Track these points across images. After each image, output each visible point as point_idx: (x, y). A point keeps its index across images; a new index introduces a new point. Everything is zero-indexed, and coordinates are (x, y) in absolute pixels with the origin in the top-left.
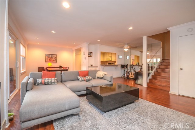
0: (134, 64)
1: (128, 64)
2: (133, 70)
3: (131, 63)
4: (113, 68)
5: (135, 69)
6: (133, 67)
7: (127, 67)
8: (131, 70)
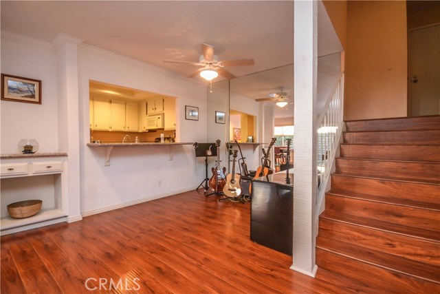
0: (239, 142)
1: (219, 142)
2: (237, 163)
3: (231, 139)
4: (162, 159)
5: (243, 158)
6: (236, 152)
7: (215, 153)
8: (231, 163)
